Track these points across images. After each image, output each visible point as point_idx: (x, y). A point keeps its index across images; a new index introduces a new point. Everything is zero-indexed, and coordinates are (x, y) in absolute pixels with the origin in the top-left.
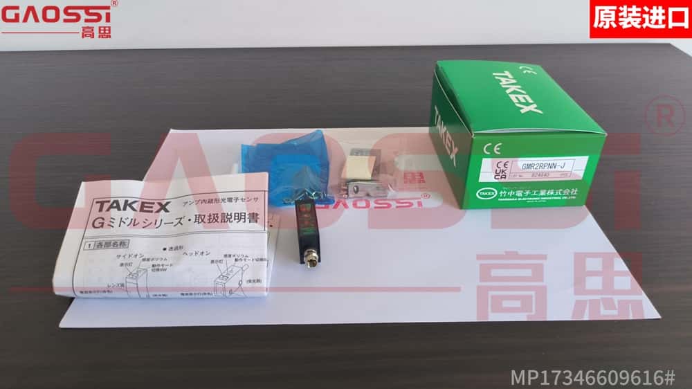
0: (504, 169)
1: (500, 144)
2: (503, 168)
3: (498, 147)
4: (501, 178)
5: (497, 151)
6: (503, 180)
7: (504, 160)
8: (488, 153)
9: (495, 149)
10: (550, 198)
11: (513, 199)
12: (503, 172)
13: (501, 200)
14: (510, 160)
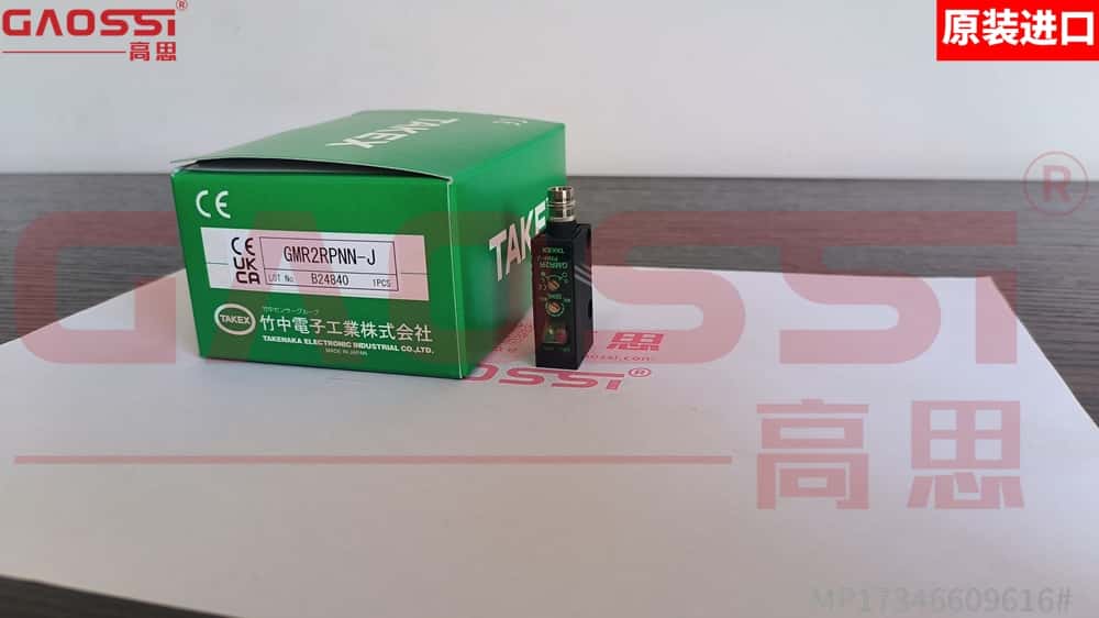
0: (250, 258)
1: (225, 193)
2: (246, 255)
3: (221, 201)
4: (251, 280)
5: (222, 208)
6: (254, 287)
7: (244, 234)
8: (208, 215)
9: (219, 205)
10: (374, 346)
11: (294, 340)
12: (249, 264)
13: (269, 339)
14: (256, 233)
